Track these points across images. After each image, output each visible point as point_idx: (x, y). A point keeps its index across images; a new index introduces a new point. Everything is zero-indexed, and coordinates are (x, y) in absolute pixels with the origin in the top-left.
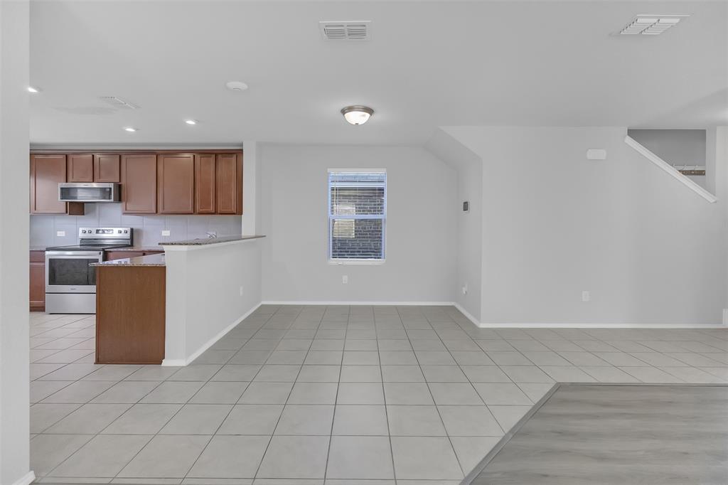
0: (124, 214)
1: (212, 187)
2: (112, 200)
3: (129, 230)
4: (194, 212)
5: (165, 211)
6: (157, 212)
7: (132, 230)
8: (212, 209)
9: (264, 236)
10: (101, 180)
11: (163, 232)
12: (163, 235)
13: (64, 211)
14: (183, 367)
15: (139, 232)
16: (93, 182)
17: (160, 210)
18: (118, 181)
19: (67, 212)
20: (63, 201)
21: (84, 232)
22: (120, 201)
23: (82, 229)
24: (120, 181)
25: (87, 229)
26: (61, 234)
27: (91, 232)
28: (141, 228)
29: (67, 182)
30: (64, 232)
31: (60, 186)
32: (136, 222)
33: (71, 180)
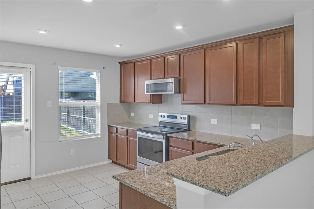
0: (182, 103)
1: (256, 76)
2: (173, 93)
3: (186, 116)
4: (237, 104)
5: (211, 102)
6: (205, 103)
7: (189, 116)
8: (255, 100)
10: (169, 76)
11: (212, 120)
12: (211, 123)
13: (149, 101)
15: (194, 118)
16: (164, 78)
17: (207, 101)
18: (178, 76)
19: (151, 102)
20: (148, 93)
21: (161, 116)
22: (180, 92)
23: (160, 114)
24: (180, 76)
25: (162, 114)
26: (151, 116)
27: (165, 117)
28: (196, 115)
29: (151, 79)
30: (152, 115)
31: (146, 83)
32: (192, 110)
33: (153, 78)
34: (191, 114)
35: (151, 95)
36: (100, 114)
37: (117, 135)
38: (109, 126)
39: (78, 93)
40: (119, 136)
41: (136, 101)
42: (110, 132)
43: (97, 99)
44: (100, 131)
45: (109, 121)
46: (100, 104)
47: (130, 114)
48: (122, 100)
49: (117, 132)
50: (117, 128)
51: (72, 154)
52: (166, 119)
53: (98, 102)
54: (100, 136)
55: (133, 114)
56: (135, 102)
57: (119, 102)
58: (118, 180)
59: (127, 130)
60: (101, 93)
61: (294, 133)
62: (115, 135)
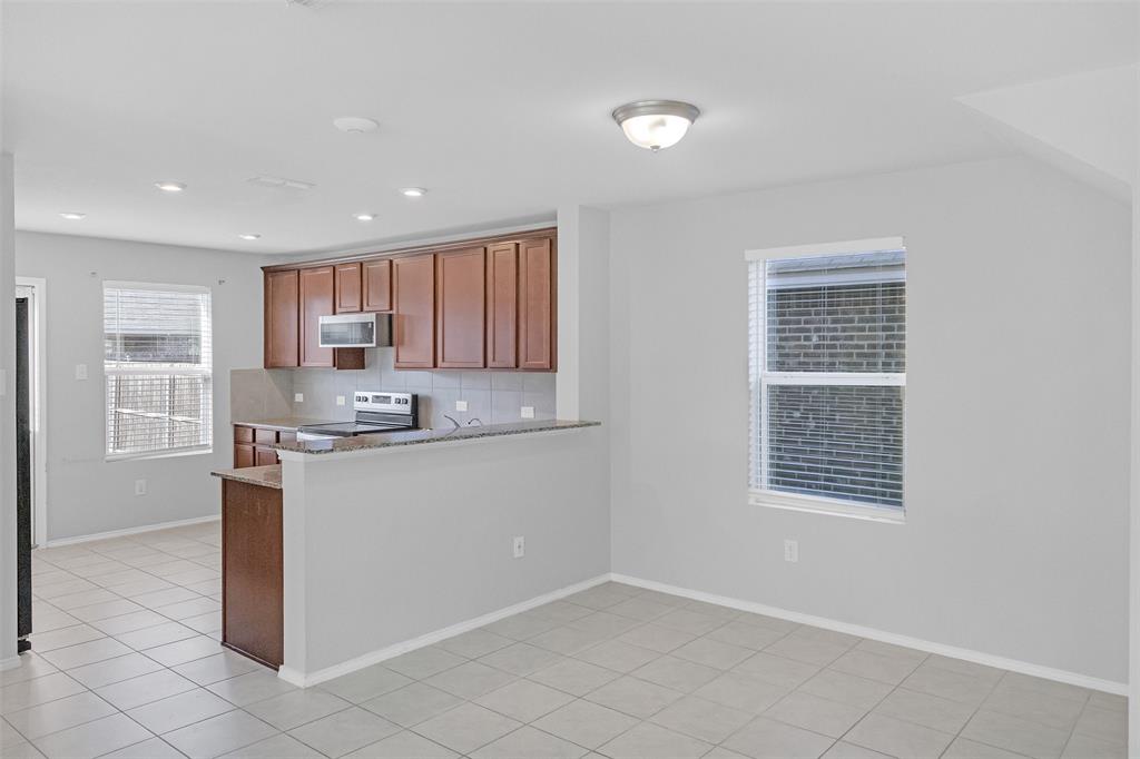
0: (397, 368)
1: (511, 313)
2: (374, 345)
3: (408, 397)
7: (415, 398)
9: (598, 424)
10: (370, 307)
11: (458, 403)
12: (458, 409)
13: (331, 365)
14: (299, 688)
15: (428, 399)
16: (360, 311)
17: (439, 361)
18: (388, 308)
19: (335, 366)
20: (325, 346)
21: (359, 399)
22: (391, 344)
23: (358, 394)
24: (391, 309)
25: (362, 394)
26: (341, 401)
27: (367, 400)
28: (430, 394)
29: (334, 313)
30: (344, 398)
31: (320, 322)
32: (422, 382)
33: (338, 310)
34: (421, 392)
35: (334, 349)
36: (210, 396)
37: (254, 448)
38: (236, 426)
39: (154, 338)
40: (259, 448)
41: (302, 364)
42: (237, 442)
43: (203, 360)
44: (211, 437)
45: (235, 414)
46: (210, 371)
47: (293, 397)
48: (270, 360)
49: (254, 441)
50: (254, 431)
51: (138, 493)
52: (370, 406)
53: (206, 366)
54: (210, 451)
55: (299, 398)
56: (299, 365)
57: (261, 364)
58: (218, 475)
59: (278, 433)
60: (213, 344)
61: (558, 418)
62: (249, 448)
